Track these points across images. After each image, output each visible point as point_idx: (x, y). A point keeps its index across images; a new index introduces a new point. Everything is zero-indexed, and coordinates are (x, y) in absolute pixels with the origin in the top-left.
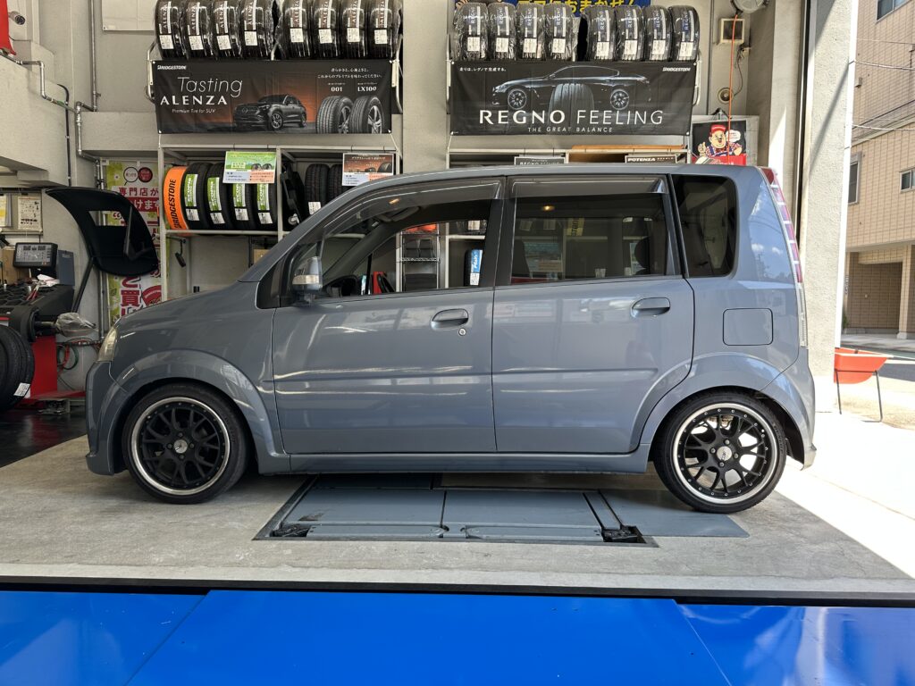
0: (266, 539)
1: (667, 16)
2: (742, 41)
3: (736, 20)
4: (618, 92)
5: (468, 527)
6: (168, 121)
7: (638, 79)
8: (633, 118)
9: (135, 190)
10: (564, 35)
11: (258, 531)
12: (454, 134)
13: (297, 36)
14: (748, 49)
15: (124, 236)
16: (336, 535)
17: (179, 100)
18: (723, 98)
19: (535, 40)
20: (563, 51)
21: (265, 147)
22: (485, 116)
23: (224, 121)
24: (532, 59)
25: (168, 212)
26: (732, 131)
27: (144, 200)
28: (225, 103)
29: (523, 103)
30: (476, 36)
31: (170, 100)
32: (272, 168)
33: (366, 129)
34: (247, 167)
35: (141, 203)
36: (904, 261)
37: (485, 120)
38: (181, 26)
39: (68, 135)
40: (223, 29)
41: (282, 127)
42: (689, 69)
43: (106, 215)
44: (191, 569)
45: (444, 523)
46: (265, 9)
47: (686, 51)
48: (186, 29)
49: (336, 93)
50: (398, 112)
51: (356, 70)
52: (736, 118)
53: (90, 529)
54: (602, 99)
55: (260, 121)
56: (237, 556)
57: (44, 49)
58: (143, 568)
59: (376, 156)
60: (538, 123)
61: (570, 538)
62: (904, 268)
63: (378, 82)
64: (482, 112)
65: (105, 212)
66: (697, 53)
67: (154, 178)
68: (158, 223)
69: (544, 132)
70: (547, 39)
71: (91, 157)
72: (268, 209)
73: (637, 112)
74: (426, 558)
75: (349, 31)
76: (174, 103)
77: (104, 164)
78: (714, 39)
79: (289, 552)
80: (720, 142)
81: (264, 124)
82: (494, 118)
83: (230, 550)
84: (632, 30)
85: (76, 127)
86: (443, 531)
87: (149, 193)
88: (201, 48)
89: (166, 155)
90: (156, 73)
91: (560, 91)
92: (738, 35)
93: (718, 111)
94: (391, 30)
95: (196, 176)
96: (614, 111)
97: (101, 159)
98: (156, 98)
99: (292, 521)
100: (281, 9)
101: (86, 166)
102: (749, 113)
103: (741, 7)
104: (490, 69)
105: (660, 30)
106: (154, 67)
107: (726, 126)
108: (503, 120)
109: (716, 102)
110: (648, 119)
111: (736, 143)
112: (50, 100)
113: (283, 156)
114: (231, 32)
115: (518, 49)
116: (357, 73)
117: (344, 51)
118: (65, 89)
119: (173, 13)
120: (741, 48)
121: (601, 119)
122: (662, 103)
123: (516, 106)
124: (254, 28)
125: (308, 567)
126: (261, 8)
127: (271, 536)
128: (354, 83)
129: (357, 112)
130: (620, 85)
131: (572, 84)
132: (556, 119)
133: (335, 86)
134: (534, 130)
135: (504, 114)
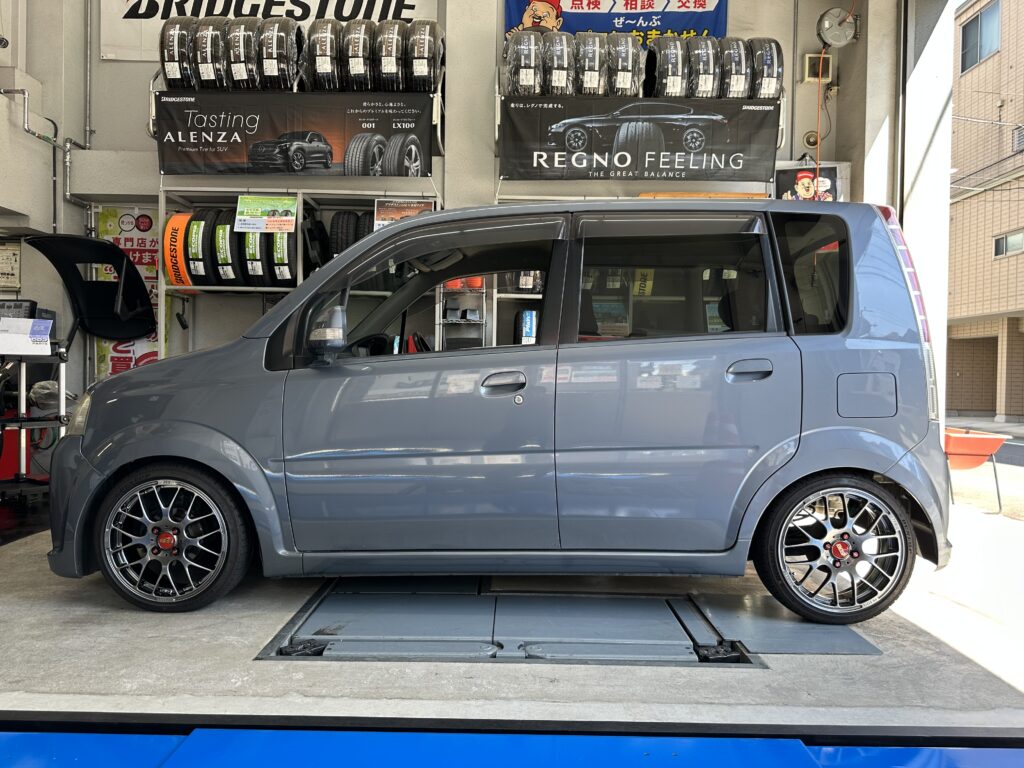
0: (271, 659)
1: (746, 48)
2: (829, 80)
3: (823, 56)
4: (692, 132)
5: (527, 644)
6: (172, 160)
7: (714, 118)
8: (709, 161)
9: (132, 240)
10: (630, 68)
11: (262, 647)
12: (504, 179)
13: (324, 66)
14: (836, 88)
15: (116, 293)
16: (360, 654)
17: (186, 136)
18: (809, 143)
19: (597, 74)
20: (628, 86)
21: (285, 190)
22: (539, 158)
23: (237, 160)
24: (593, 95)
25: (169, 264)
26: (820, 179)
27: (142, 252)
28: (239, 141)
29: (583, 144)
30: (530, 67)
31: (176, 137)
32: (292, 215)
33: (402, 172)
34: (264, 213)
35: (137, 255)
36: (1000, 336)
37: (539, 163)
38: (190, 52)
39: (55, 175)
40: (239, 57)
41: (304, 168)
42: (772, 108)
43: (96, 269)
44: (172, 698)
45: (496, 639)
46: (287, 34)
47: (768, 88)
48: (195, 56)
49: (367, 130)
50: (440, 154)
51: (391, 105)
52: (825, 164)
53: (45, 644)
54: (673, 139)
55: (279, 162)
56: (233, 680)
57: (29, 77)
58: (109, 698)
59: (412, 203)
60: (600, 167)
61: (657, 658)
62: (999, 343)
63: (417, 119)
64: (536, 154)
65: (95, 265)
66: (781, 90)
67: (153, 227)
68: (157, 278)
69: (607, 177)
70: (611, 72)
71: (80, 202)
72: (286, 262)
73: (714, 155)
74: (476, 685)
75: (384, 60)
76: (180, 140)
77: (96, 210)
78: (798, 77)
79: (300, 675)
80: (808, 190)
81: (283, 164)
82: (550, 160)
83: (224, 673)
84: (707, 63)
85: (65, 167)
86: (496, 649)
87: (148, 244)
88: (213, 77)
89: (169, 201)
90: (161, 106)
91: (625, 130)
92: (825, 73)
93: (804, 156)
94: (432, 61)
95: (203, 223)
96: (688, 153)
97: (93, 204)
98: (158, 135)
99: (305, 635)
100: (306, 36)
101: (75, 211)
102: (839, 158)
103: (829, 41)
104: (545, 105)
105: (739, 63)
106: (158, 99)
107: (814, 173)
108: (560, 163)
109: (800, 147)
110: (727, 163)
111: (825, 192)
112: (34, 134)
113: (305, 203)
114: (248, 60)
115: (578, 83)
116: (393, 108)
117: (378, 83)
118: (54, 124)
119: (182, 39)
120: (829, 87)
121: (672, 162)
122: (743, 145)
123: (575, 148)
124: (275, 56)
125: (324, 697)
126: (282, 34)
127: (277, 654)
128: (388, 119)
129: (392, 152)
130: (693, 124)
131: (640, 123)
132: (621, 162)
133: (366, 122)
134: (596, 175)
135: (561, 156)
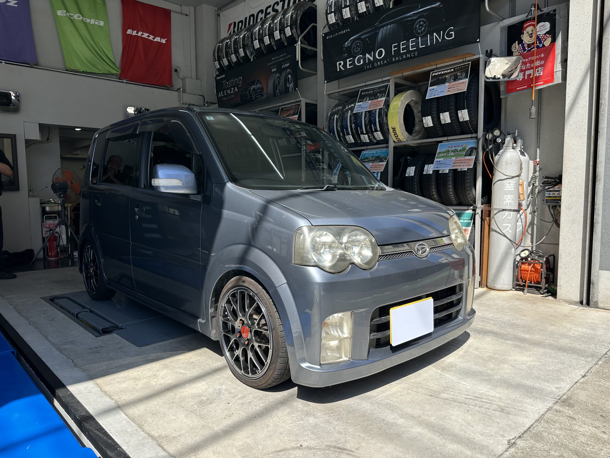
4: (420, 22)
6: (221, 105)
7: (433, 6)
12: (327, 82)
13: (256, 44)
20: (382, 4)
22: (340, 65)
26: (542, 24)
28: (237, 91)
29: (360, 50)
30: (332, 12)
31: (221, 94)
33: (287, 91)
37: (340, 68)
40: (232, 51)
41: (256, 98)
48: (222, 56)
49: (274, 72)
54: (408, 30)
55: (248, 97)
59: (292, 106)
60: (369, 61)
63: (290, 60)
64: (338, 63)
69: (374, 68)
73: (435, 34)
75: (275, 34)
80: (531, 37)
82: (345, 65)
90: (217, 82)
91: (381, 34)
96: (417, 38)
98: (217, 94)
106: (216, 78)
108: (350, 65)
110: (443, 37)
111: (545, 34)
112: (186, 104)
114: (236, 52)
116: (282, 57)
119: (218, 49)
121: (408, 47)
122: (454, 20)
123: (356, 53)
128: (281, 64)
129: (282, 81)
130: (421, 15)
131: (389, 26)
132: (380, 56)
133: (273, 68)
134: (368, 67)
135: (350, 61)
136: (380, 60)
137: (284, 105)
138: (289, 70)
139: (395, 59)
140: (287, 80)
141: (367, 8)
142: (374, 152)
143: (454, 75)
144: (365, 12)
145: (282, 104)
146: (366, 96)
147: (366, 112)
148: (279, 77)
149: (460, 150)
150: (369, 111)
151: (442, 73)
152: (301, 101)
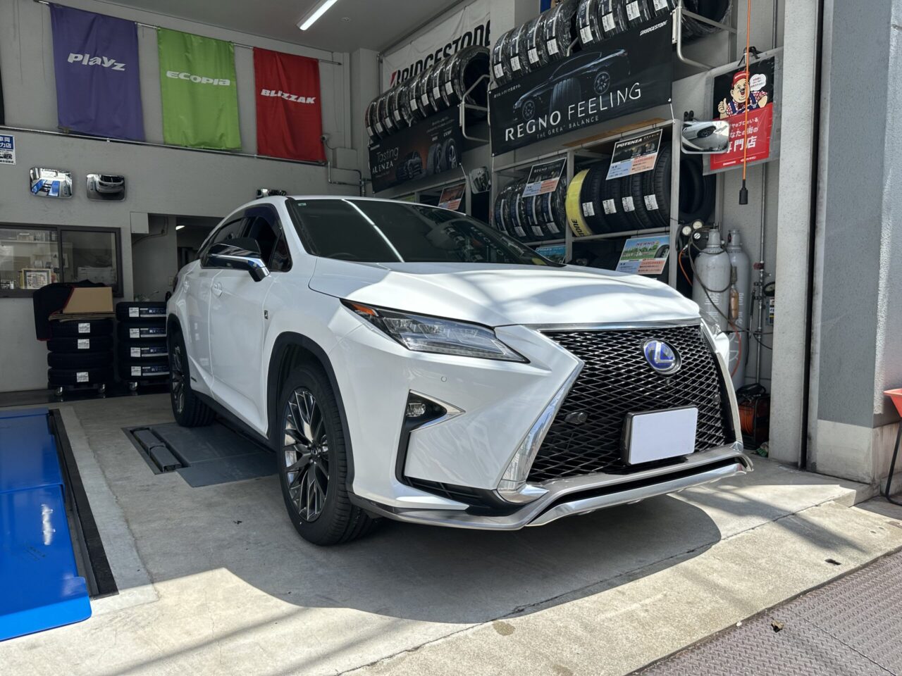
4: (601, 76)
7: (617, 54)
10: (554, 35)
12: (495, 156)
13: (414, 105)
19: (536, 49)
20: (557, 51)
22: (509, 134)
26: (756, 76)
29: (533, 113)
33: (449, 166)
37: (509, 137)
40: (386, 114)
47: (660, 3)
49: (435, 142)
51: (443, 120)
54: (586, 88)
60: (543, 129)
64: (507, 131)
69: (547, 137)
73: (619, 92)
75: (434, 91)
76: (376, 171)
80: (743, 94)
82: (515, 133)
84: (607, 3)
88: (382, 130)
90: (371, 153)
91: (558, 89)
96: (598, 97)
104: (514, 88)
106: (370, 149)
108: (521, 133)
110: (628, 95)
111: (760, 91)
114: (391, 114)
116: (445, 122)
118: (360, 172)
119: (371, 110)
121: (587, 109)
123: (528, 117)
124: (397, 108)
128: (442, 131)
129: (443, 154)
130: (602, 67)
131: (565, 81)
132: (555, 121)
133: (434, 136)
134: (541, 136)
135: (521, 128)
136: (554, 127)
137: (446, 185)
138: (451, 139)
139: (572, 125)
140: (448, 153)
141: (540, 56)
142: (549, 248)
143: (642, 147)
144: (538, 62)
145: (444, 183)
146: (538, 174)
147: (537, 196)
148: (440, 149)
149: (650, 249)
150: (541, 195)
151: (629, 143)
152: (464, 180)
